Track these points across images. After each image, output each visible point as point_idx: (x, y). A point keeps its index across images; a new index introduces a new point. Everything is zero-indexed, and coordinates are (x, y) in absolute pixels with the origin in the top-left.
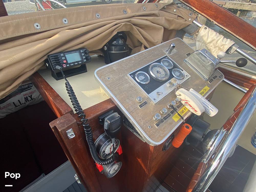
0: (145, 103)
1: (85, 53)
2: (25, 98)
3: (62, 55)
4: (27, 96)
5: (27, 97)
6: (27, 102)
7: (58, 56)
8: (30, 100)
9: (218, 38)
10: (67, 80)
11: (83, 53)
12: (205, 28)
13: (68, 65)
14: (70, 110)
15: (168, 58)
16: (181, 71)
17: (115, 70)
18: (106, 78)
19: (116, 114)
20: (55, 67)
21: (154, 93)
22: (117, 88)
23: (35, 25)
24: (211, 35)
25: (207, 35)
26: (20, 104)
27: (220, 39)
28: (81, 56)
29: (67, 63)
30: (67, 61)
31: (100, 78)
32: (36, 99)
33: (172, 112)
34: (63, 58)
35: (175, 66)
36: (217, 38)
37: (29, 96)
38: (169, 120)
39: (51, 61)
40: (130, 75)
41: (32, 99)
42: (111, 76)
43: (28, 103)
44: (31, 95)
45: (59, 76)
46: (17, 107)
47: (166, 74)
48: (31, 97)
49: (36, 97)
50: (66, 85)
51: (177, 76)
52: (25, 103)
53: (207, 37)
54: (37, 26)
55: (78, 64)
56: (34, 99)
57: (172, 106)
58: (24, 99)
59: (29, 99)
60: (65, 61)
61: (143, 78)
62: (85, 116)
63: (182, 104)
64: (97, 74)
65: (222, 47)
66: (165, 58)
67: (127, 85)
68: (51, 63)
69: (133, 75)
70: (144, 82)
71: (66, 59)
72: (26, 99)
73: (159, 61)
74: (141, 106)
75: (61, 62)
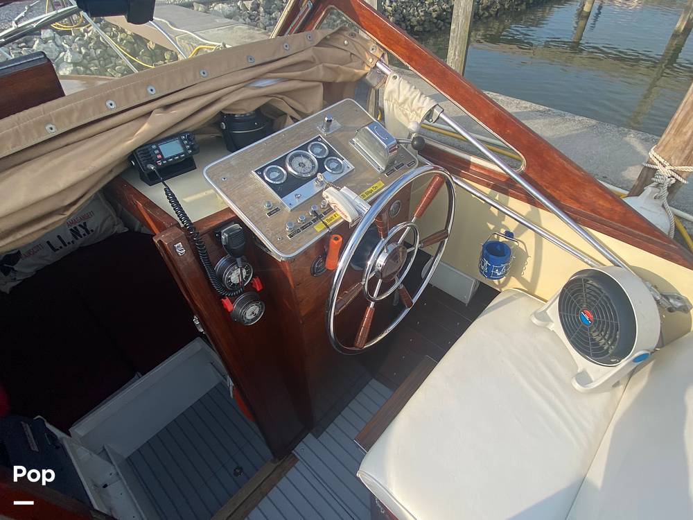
0: (277, 210)
1: (189, 139)
2: (71, 230)
3: (154, 147)
4: (77, 225)
5: (75, 228)
6: (77, 239)
7: (149, 149)
8: (84, 235)
9: (413, 96)
10: (165, 185)
11: (185, 140)
12: (394, 77)
13: (164, 162)
14: (175, 223)
15: (322, 141)
16: (340, 161)
17: (233, 166)
18: (220, 178)
19: (237, 226)
20: (146, 166)
21: (291, 197)
22: (236, 192)
23: (108, 104)
24: (404, 89)
25: (397, 91)
26: (62, 246)
27: (415, 97)
28: (184, 146)
29: (163, 159)
30: (162, 156)
31: (211, 179)
32: (96, 230)
33: (314, 221)
34: (157, 152)
35: (331, 153)
36: (411, 95)
37: (80, 225)
38: (309, 230)
39: (138, 158)
40: (256, 172)
41: (88, 232)
42: (228, 175)
43: (79, 242)
44: (85, 223)
45: (152, 179)
46: (57, 252)
47: (313, 167)
48: (84, 227)
49: (96, 225)
50: (166, 191)
51: (333, 170)
52: (72, 242)
53: (397, 94)
54: (111, 105)
55: (180, 158)
56: (92, 231)
57: (315, 212)
58: (69, 233)
59: (82, 231)
60: (159, 156)
61: (277, 174)
62: (195, 229)
63: (331, 209)
64: (207, 173)
65: (419, 112)
66: (316, 140)
67: (252, 187)
68: (140, 162)
69: (260, 172)
70: (278, 181)
71: (160, 153)
72: (75, 232)
73: (305, 147)
74: (270, 214)
75: (153, 159)
